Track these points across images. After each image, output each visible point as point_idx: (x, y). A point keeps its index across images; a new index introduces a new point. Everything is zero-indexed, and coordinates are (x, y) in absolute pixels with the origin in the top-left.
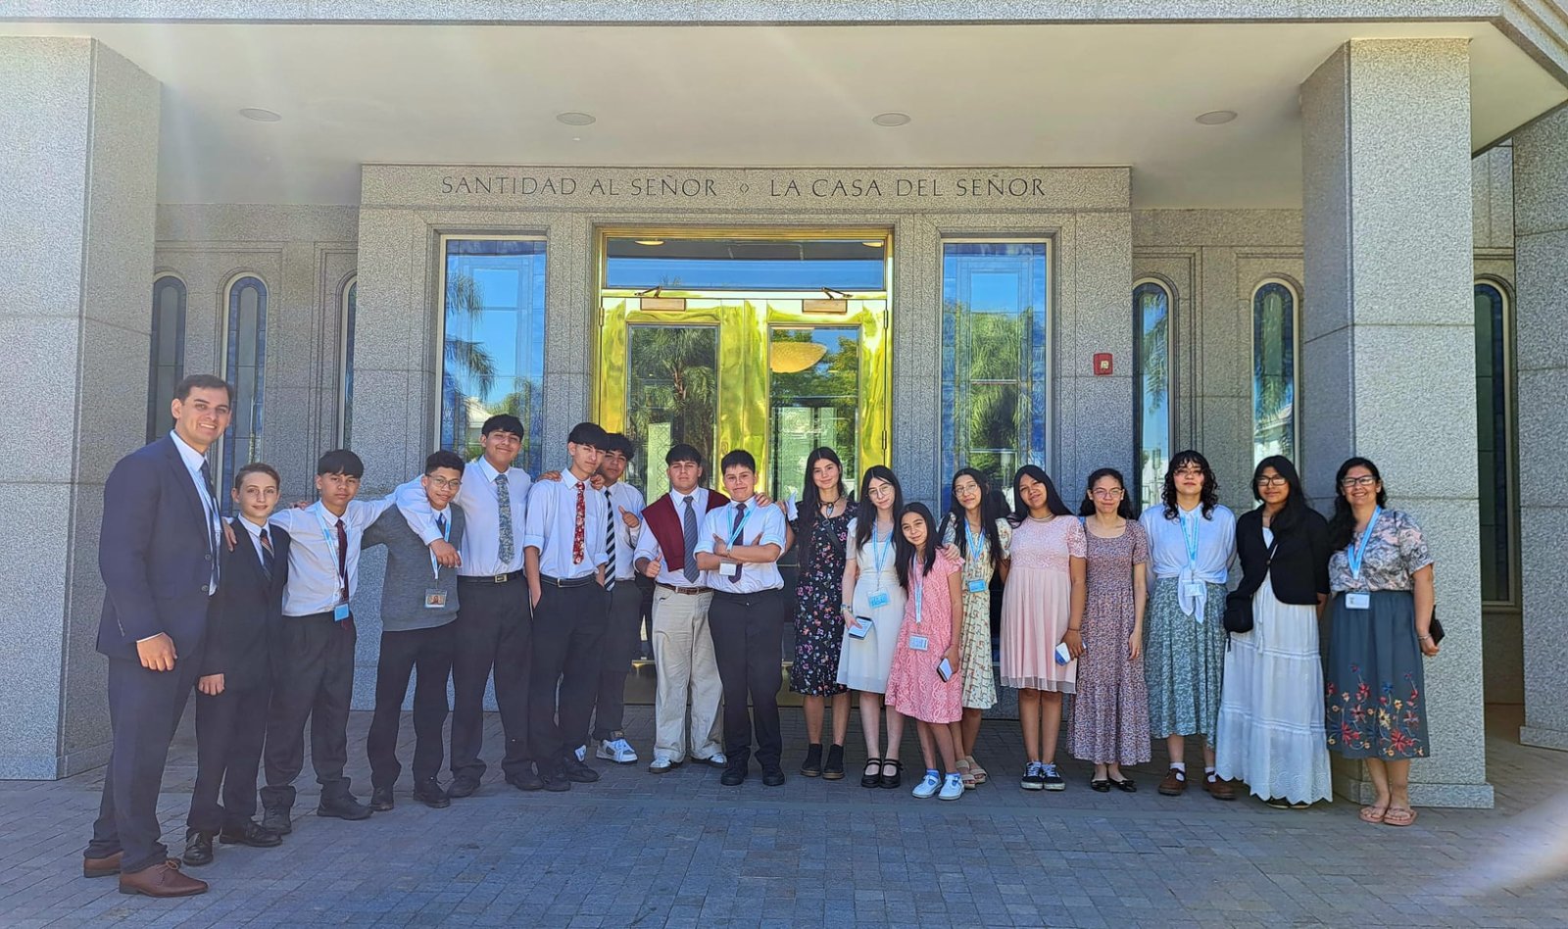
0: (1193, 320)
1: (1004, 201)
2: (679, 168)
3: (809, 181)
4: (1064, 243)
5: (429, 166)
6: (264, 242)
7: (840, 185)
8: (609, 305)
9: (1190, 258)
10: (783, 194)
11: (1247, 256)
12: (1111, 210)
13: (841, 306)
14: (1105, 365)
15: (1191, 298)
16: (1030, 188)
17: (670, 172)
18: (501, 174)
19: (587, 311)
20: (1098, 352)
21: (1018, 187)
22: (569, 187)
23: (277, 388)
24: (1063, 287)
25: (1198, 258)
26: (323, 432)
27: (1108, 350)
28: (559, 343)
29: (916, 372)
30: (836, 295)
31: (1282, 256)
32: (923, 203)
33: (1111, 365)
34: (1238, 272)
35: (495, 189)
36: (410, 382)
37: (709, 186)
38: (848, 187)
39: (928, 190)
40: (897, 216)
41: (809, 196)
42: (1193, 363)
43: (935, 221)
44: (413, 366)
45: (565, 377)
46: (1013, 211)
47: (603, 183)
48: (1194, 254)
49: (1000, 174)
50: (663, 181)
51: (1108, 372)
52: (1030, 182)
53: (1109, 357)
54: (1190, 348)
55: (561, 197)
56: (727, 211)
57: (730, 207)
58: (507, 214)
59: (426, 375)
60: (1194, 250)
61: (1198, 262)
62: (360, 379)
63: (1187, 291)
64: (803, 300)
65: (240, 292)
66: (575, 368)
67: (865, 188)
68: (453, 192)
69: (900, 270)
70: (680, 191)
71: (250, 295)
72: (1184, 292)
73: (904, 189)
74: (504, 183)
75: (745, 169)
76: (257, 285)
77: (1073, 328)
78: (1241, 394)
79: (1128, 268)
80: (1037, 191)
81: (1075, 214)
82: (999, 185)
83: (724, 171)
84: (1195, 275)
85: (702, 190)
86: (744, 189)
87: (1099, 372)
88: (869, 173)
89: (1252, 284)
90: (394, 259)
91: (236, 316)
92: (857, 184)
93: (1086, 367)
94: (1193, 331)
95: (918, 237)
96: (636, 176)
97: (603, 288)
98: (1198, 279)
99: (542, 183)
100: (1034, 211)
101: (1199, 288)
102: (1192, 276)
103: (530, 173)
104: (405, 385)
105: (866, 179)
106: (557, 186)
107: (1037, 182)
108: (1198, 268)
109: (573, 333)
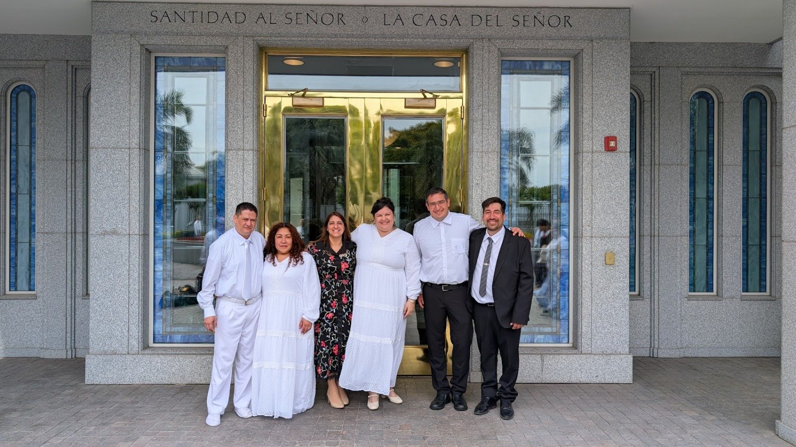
0: (653, 115)
1: (544, 31)
2: (318, 5)
3: (411, 15)
4: (585, 61)
5: (141, 2)
6: (32, 60)
7: (432, 18)
8: (270, 102)
9: (652, 75)
10: (392, 24)
11: (687, 74)
12: (616, 39)
13: (431, 103)
14: (612, 144)
15: (652, 101)
16: (563, 21)
17: (313, 8)
18: (192, 9)
19: (255, 106)
20: (607, 135)
21: (554, 21)
22: (240, 18)
23: (44, 160)
24: (584, 91)
25: (657, 74)
26: (77, 189)
27: (614, 134)
28: (236, 129)
29: (485, 149)
30: (428, 95)
31: (709, 74)
32: (488, 32)
33: (616, 144)
34: (682, 84)
35: (189, 19)
36: (131, 156)
37: (340, 17)
38: (437, 20)
39: (493, 22)
40: (472, 41)
41: (410, 26)
42: (653, 143)
43: (497, 44)
44: (133, 145)
45: (240, 153)
46: (551, 39)
47: (265, 16)
48: (655, 72)
49: (542, 12)
50: (308, 14)
51: (613, 150)
52: (562, 17)
53: (614, 139)
54: (651, 133)
55: (236, 26)
56: (353, 36)
57: (355, 33)
58: (197, 38)
59: (143, 152)
60: (655, 69)
61: (657, 77)
62: (96, 155)
63: (649, 96)
64: (405, 99)
65: (17, 95)
66: (247, 146)
67: (449, 21)
68: (158, 23)
69: (473, 78)
70: (319, 22)
71: (24, 97)
72: (647, 97)
73: (477, 21)
74: (195, 16)
75: (365, 6)
76: (29, 90)
77: (591, 119)
78: (683, 163)
79: (627, 78)
80: (567, 24)
81: (592, 41)
82: (541, 19)
83: (351, 7)
84: (655, 86)
85: (335, 21)
86: (365, 20)
87: (609, 149)
88: (452, 10)
89: (690, 92)
90: (117, 69)
91: (15, 111)
92: (443, 17)
93: (600, 145)
94: (653, 122)
95: (486, 55)
96: (288, 11)
97: (266, 90)
98: (657, 88)
99: (221, 15)
100: (564, 39)
101: (657, 94)
102: (652, 87)
103: (212, 9)
104: (127, 158)
105: (450, 14)
106: (232, 17)
107: (567, 18)
108: (657, 81)
109: (245, 121)
